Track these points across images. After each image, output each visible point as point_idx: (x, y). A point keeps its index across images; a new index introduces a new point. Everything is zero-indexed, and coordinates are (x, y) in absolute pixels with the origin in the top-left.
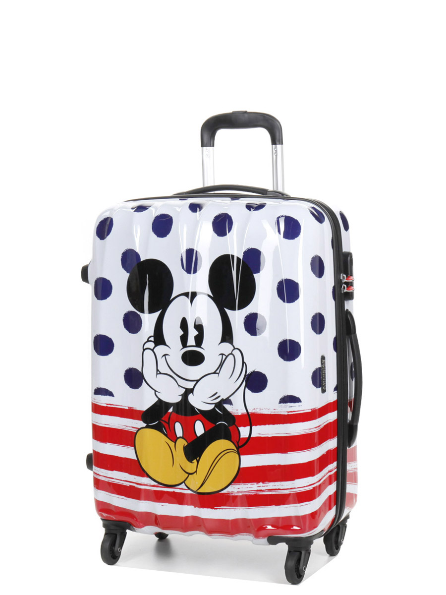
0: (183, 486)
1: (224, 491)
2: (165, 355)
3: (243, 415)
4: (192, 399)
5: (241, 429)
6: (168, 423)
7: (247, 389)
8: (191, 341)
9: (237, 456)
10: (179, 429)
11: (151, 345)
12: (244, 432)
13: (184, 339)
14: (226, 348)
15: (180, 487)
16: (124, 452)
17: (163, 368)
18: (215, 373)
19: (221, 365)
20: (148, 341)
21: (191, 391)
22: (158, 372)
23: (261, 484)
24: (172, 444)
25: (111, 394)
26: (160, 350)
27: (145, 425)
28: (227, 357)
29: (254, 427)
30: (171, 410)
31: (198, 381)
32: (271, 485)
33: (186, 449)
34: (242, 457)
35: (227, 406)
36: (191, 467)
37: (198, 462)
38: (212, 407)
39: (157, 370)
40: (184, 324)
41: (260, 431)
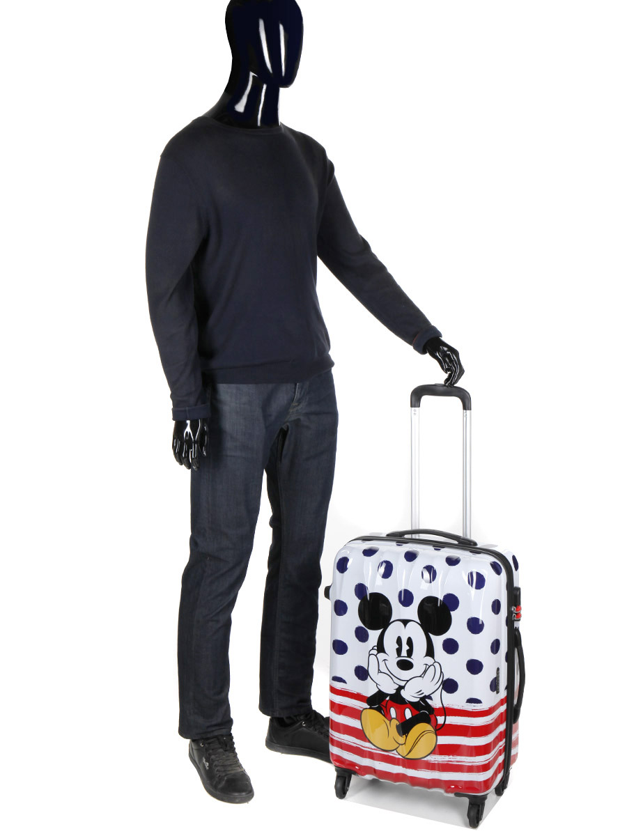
0: (395, 752)
1: (425, 759)
2: (385, 660)
3: (439, 708)
4: (403, 693)
5: (438, 718)
6: (386, 707)
7: (443, 691)
8: (404, 653)
9: (435, 736)
10: (393, 712)
11: (375, 652)
12: (440, 720)
13: (399, 651)
14: (429, 660)
15: (393, 752)
16: (354, 723)
17: (383, 668)
18: (420, 676)
19: (425, 671)
20: (373, 649)
21: (403, 687)
22: (379, 671)
23: (451, 757)
24: (388, 722)
25: (344, 682)
26: (381, 656)
27: (369, 707)
28: (429, 667)
29: (447, 717)
30: (388, 699)
31: (408, 681)
32: (458, 758)
33: (397, 727)
34: (439, 737)
35: (428, 701)
36: (401, 739)
37: (406, 737)
38: (418, 700)
39: (379, 670)
40: (399, 641)
41: (451, 720)
